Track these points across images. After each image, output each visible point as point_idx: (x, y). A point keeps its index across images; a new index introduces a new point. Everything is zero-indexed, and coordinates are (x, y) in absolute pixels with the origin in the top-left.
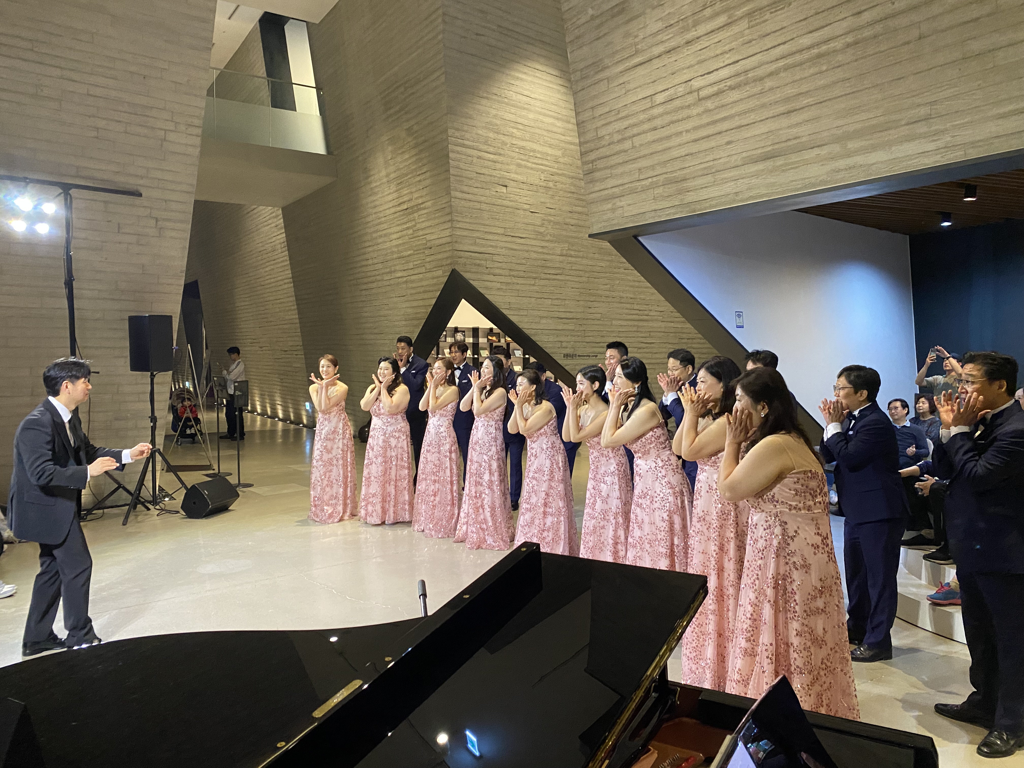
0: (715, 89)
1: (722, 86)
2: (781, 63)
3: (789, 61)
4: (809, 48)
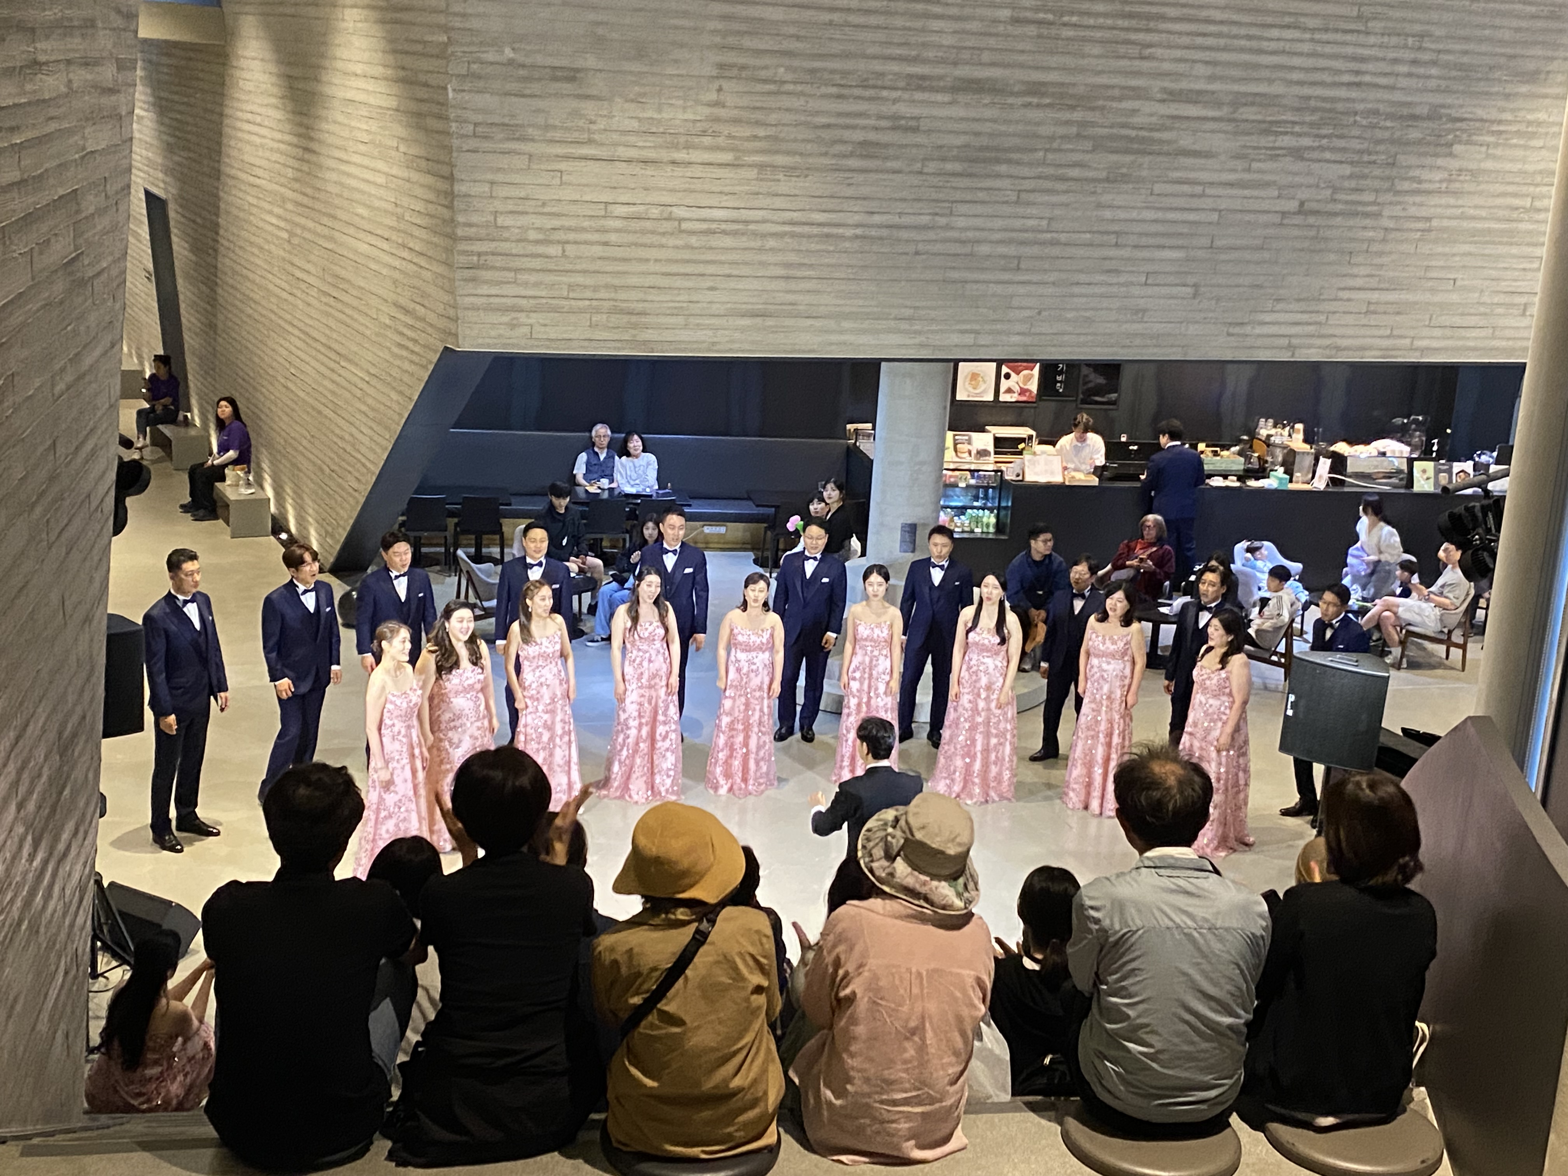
0: (705, 226)
1: (714, 226)
2: (787, 228)
3: (798, 229)
4: (820, 225)
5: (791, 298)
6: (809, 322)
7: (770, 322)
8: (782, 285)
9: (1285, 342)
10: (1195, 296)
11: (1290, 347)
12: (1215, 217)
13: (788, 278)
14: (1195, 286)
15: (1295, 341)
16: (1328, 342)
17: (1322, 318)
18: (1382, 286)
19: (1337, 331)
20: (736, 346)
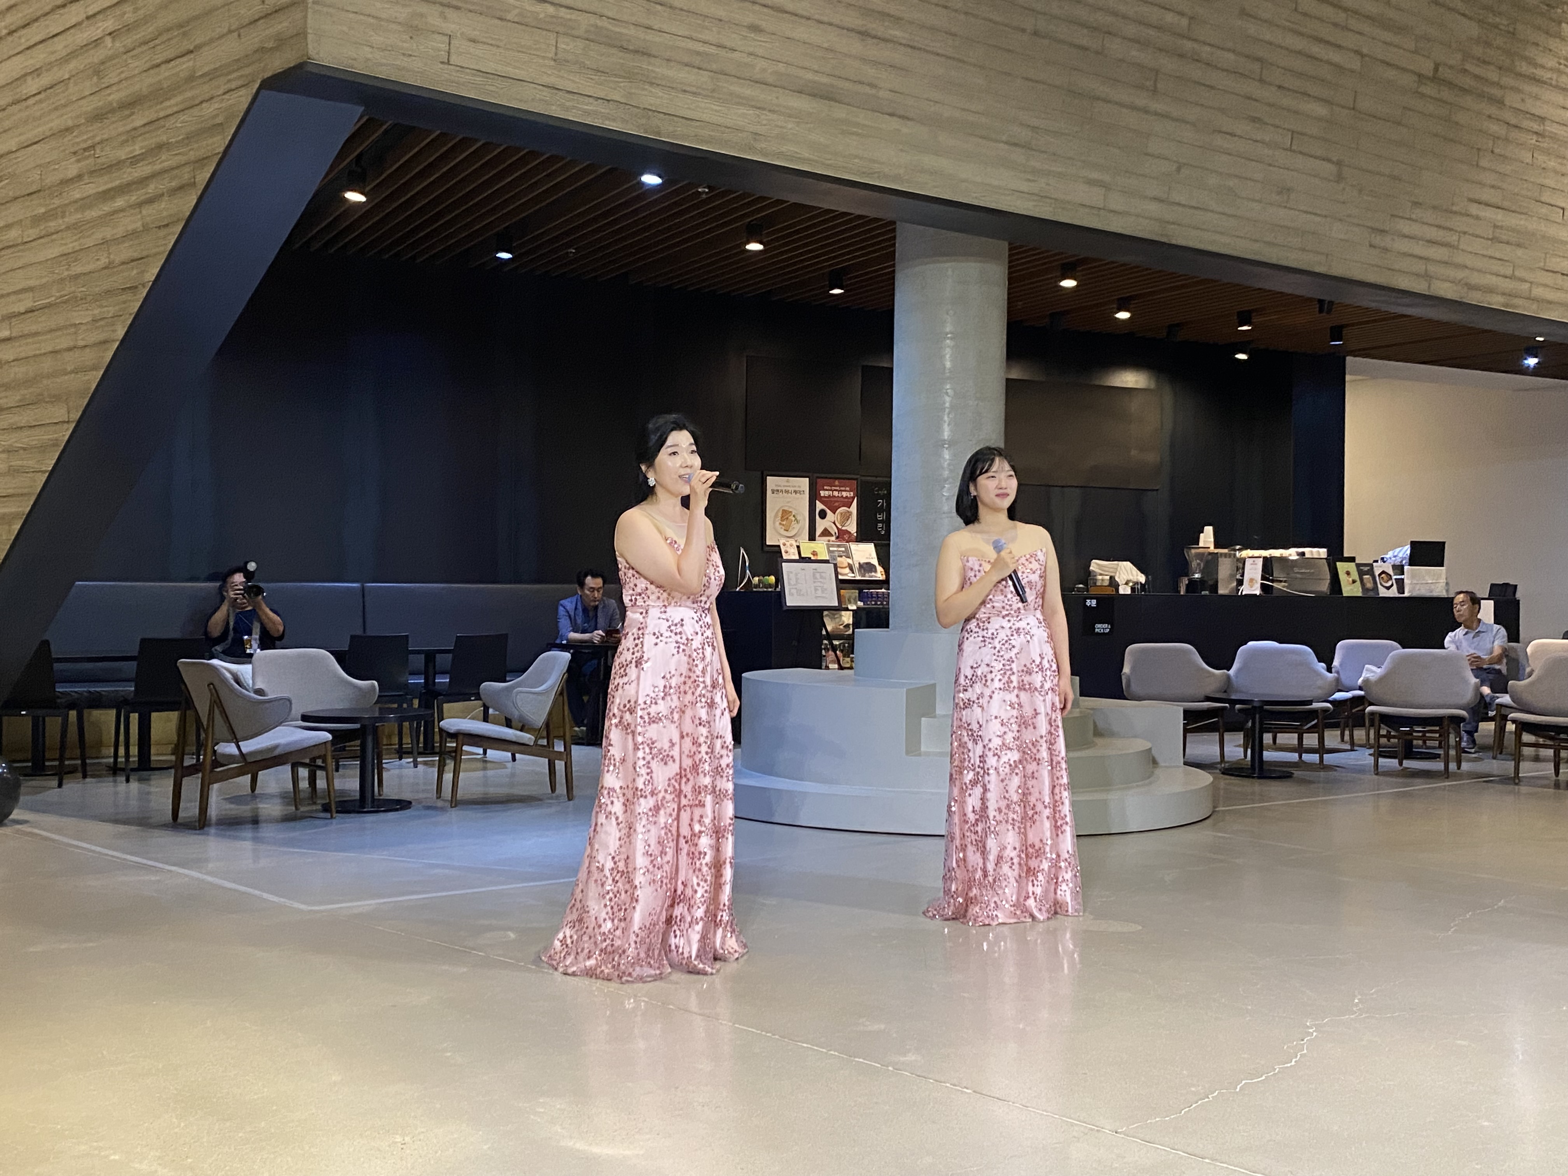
5: (870, 72)
6: (894, 124)
7: (840, 112)
8: (856, 46)
9: (1420, 267)
10: (1340, 178)
11: (1427, 276)
12: (1355, 64)
13: (864, 34)
14: (1339, 163)
15: (1432, 269)
16: (1460, 274)
17: (1453, 238)
18: (1506, 204)
19: (1469, 261)
20: (789, 148)
